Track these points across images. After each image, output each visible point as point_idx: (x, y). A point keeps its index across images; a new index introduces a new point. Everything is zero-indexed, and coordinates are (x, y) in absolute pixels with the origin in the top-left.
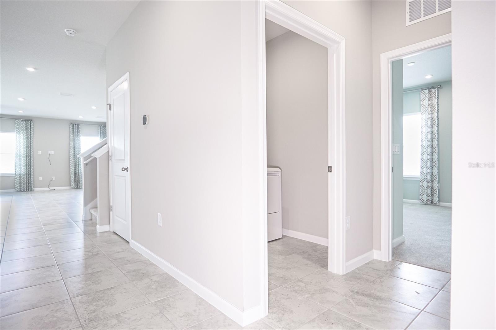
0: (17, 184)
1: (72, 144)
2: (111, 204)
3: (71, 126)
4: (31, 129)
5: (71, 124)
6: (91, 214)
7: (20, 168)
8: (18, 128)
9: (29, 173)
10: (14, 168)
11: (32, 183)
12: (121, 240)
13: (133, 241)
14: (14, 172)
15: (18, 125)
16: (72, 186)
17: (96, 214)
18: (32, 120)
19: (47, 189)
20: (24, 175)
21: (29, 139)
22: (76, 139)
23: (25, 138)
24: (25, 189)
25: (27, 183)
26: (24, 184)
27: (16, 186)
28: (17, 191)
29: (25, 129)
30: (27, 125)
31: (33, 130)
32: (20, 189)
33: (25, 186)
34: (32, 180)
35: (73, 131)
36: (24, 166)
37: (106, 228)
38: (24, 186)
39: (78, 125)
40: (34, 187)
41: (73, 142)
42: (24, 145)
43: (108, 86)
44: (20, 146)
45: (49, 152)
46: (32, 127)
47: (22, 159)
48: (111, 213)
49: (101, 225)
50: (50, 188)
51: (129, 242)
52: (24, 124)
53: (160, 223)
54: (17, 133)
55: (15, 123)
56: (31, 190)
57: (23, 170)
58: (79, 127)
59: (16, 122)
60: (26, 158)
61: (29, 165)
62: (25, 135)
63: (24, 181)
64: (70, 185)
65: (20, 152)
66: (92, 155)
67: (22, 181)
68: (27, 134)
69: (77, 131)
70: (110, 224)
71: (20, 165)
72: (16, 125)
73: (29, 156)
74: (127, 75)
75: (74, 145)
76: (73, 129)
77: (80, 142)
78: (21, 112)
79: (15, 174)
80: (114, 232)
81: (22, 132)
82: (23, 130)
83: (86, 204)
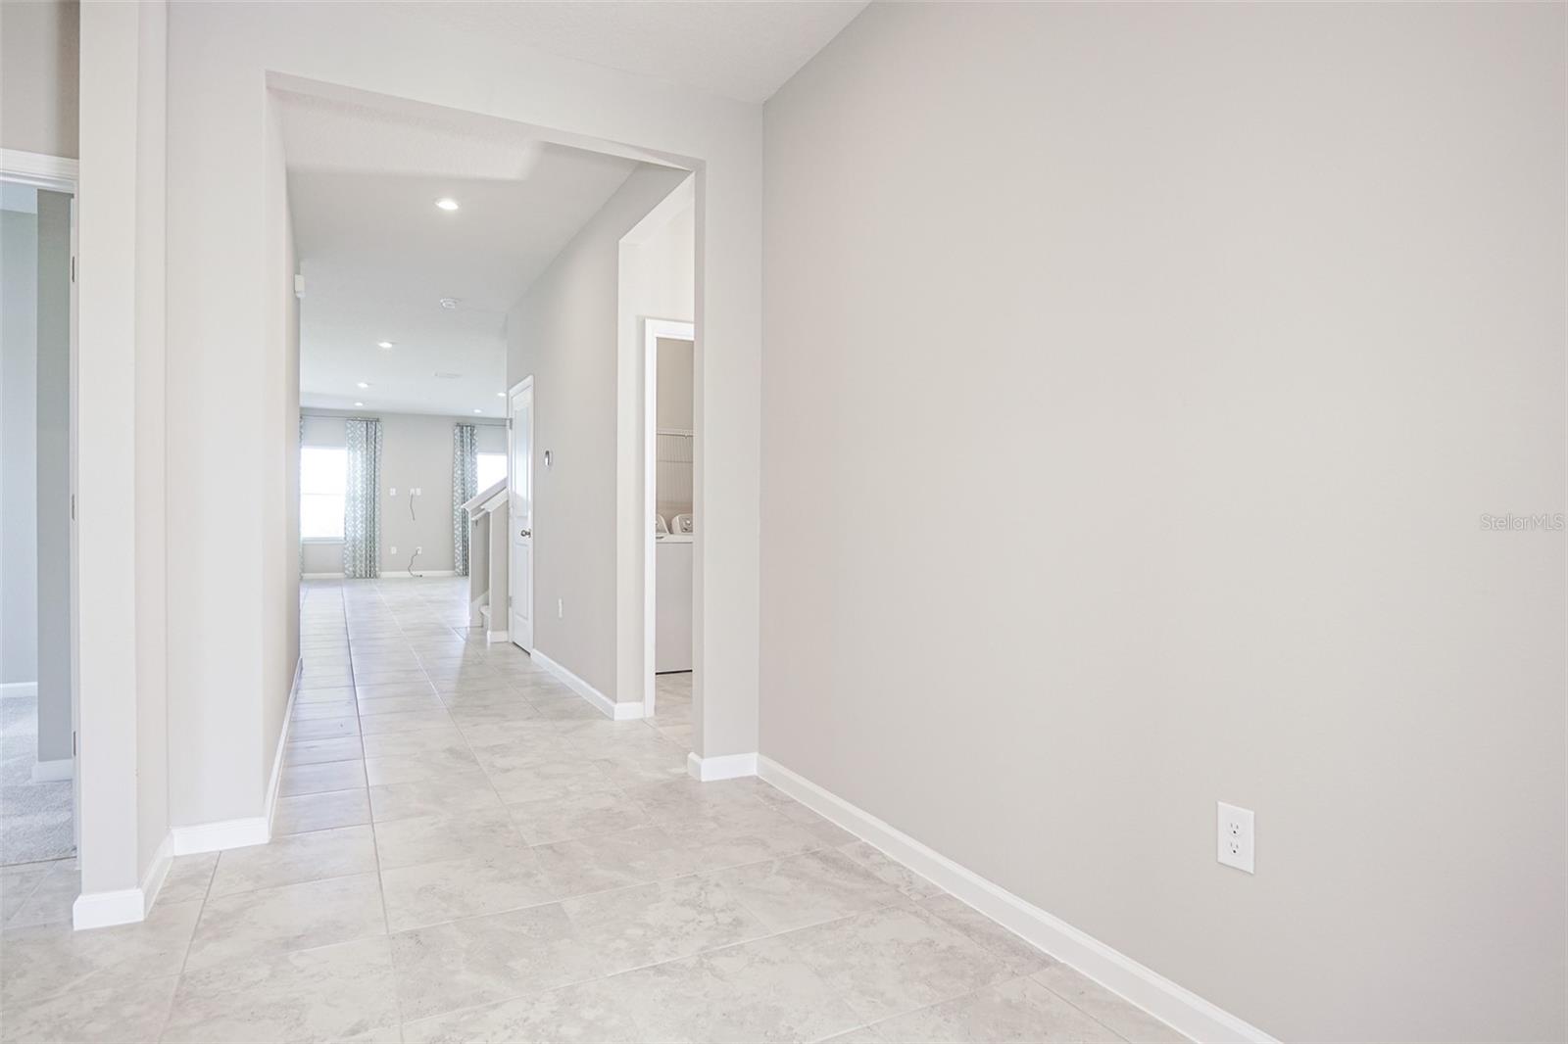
0: (348, 562)
1: (459, 472)
2: (510, 594)
3: (457, 430)
4: (377, 440)
5: (458, 425)
6: (482, 614)
7: (355, 526)
8: (352, 439)
9: (371, 539)
10: (343, 525)
11: (377, 559)
12: (520, 651)
13: (535, 650)
14: (343, 536)
15: (352, 432)
16: (457, 570)
17: (487, 612)
18: (378, 420)
19: (406, 574)
20: (361, 541)
21: (373, 462)
22: (468, 459)
23: (365, 459)
24: (364, 572)
25: (366, 560)
26: (361, 562)
27: (346, 566)
28: (349, 577)
29: (365, 439)
30: (370, 430)
31: (381, 440)
32: (354, 572)
33: (364, 565)
34: (377, 554)
35: (462, 441)
36: (362, 522)
37: (502, 636)
38: (361, 567)
39: (473, 428)
40: (380, 570)
41: (461, 467)
42: (362, 476)
43: (509, 389)
44: (355, 479)
45: (412, 491)
46: (378, 434)
47: (360, 505)
48: (510, 609)
49: (493, 630)
50: (414, 573)
51: (529, 654)
52: (362, 429)
53: (560, 615)
54: (349, 449)
55: (347, 428)
56: (375, 576)
57: (360, 533)
58: (475, 431)
59: (349, 426)
60: (366, 505)
61: (371, 520)
62: (365, 453)
63: (361, 556)
64: (454, 568)
65: (355, 492)
66: (482, 507)
67: (358, 556)
68: (370, 450)
69: (469, 440)
70: (507, 629)
71: (355, 519)
72: (349, 431)
73: (372, 500)
74: (530, 379)
75: (463, 474)
76: (462, 437)
77: (476, 468)
78: (359, 404)
79: (345, 538)
80: (515, 644)
81: (359, 446)
82: (360, 442)
83: (473, 599)
